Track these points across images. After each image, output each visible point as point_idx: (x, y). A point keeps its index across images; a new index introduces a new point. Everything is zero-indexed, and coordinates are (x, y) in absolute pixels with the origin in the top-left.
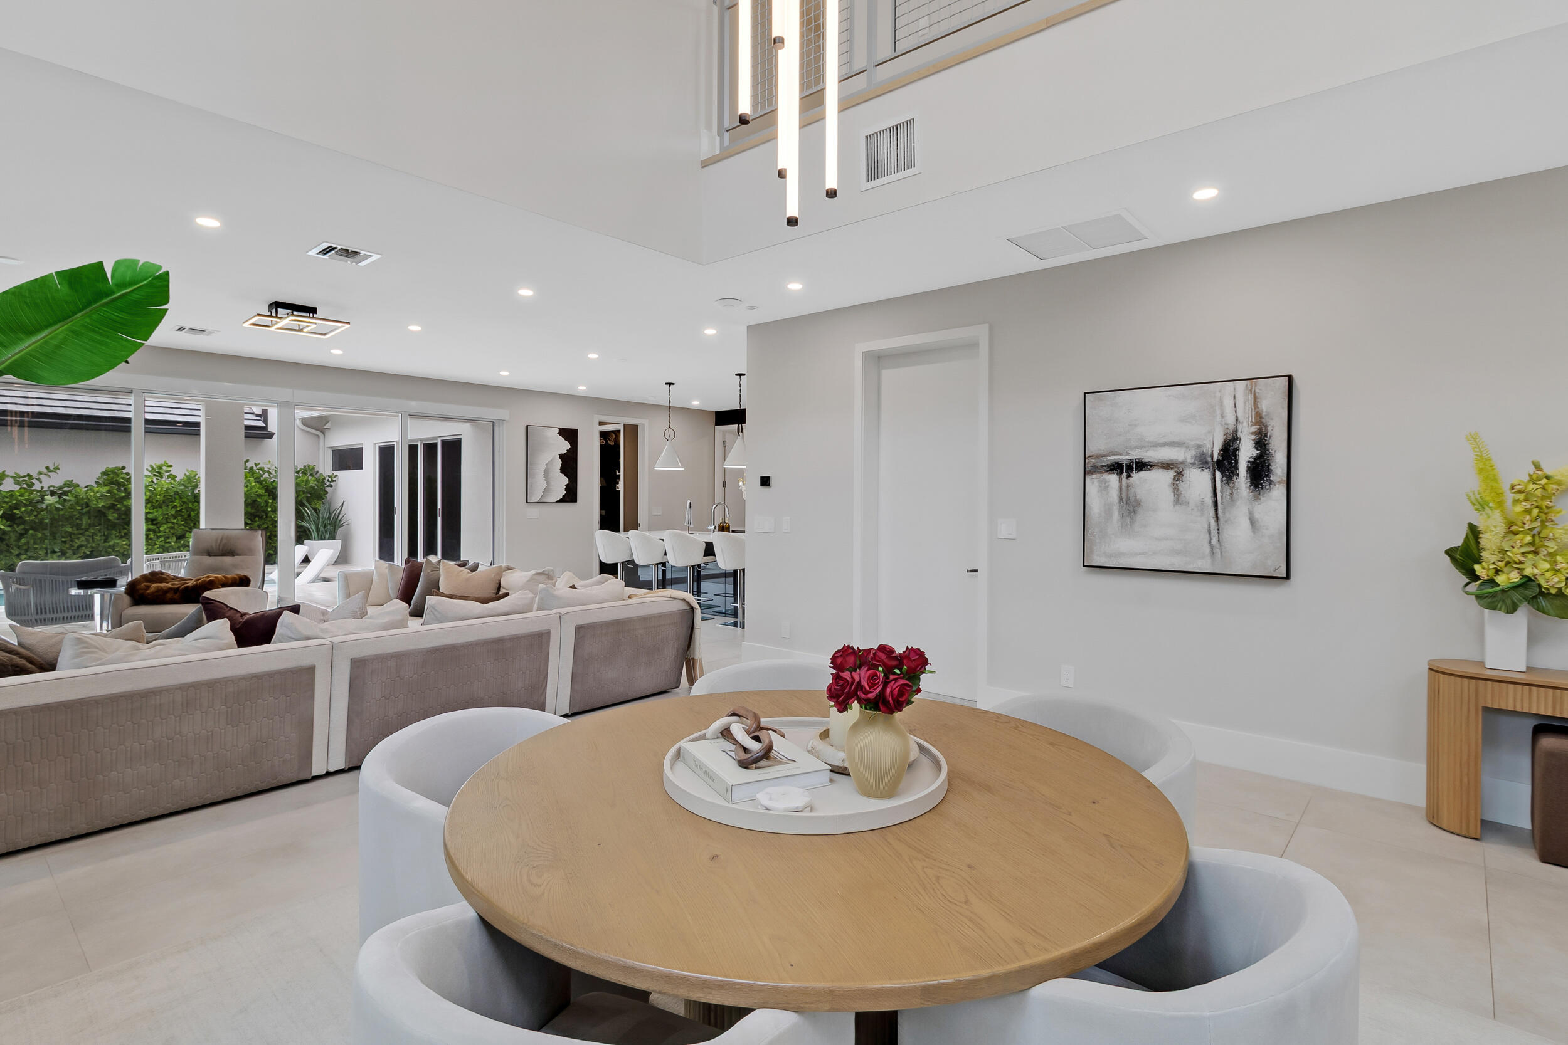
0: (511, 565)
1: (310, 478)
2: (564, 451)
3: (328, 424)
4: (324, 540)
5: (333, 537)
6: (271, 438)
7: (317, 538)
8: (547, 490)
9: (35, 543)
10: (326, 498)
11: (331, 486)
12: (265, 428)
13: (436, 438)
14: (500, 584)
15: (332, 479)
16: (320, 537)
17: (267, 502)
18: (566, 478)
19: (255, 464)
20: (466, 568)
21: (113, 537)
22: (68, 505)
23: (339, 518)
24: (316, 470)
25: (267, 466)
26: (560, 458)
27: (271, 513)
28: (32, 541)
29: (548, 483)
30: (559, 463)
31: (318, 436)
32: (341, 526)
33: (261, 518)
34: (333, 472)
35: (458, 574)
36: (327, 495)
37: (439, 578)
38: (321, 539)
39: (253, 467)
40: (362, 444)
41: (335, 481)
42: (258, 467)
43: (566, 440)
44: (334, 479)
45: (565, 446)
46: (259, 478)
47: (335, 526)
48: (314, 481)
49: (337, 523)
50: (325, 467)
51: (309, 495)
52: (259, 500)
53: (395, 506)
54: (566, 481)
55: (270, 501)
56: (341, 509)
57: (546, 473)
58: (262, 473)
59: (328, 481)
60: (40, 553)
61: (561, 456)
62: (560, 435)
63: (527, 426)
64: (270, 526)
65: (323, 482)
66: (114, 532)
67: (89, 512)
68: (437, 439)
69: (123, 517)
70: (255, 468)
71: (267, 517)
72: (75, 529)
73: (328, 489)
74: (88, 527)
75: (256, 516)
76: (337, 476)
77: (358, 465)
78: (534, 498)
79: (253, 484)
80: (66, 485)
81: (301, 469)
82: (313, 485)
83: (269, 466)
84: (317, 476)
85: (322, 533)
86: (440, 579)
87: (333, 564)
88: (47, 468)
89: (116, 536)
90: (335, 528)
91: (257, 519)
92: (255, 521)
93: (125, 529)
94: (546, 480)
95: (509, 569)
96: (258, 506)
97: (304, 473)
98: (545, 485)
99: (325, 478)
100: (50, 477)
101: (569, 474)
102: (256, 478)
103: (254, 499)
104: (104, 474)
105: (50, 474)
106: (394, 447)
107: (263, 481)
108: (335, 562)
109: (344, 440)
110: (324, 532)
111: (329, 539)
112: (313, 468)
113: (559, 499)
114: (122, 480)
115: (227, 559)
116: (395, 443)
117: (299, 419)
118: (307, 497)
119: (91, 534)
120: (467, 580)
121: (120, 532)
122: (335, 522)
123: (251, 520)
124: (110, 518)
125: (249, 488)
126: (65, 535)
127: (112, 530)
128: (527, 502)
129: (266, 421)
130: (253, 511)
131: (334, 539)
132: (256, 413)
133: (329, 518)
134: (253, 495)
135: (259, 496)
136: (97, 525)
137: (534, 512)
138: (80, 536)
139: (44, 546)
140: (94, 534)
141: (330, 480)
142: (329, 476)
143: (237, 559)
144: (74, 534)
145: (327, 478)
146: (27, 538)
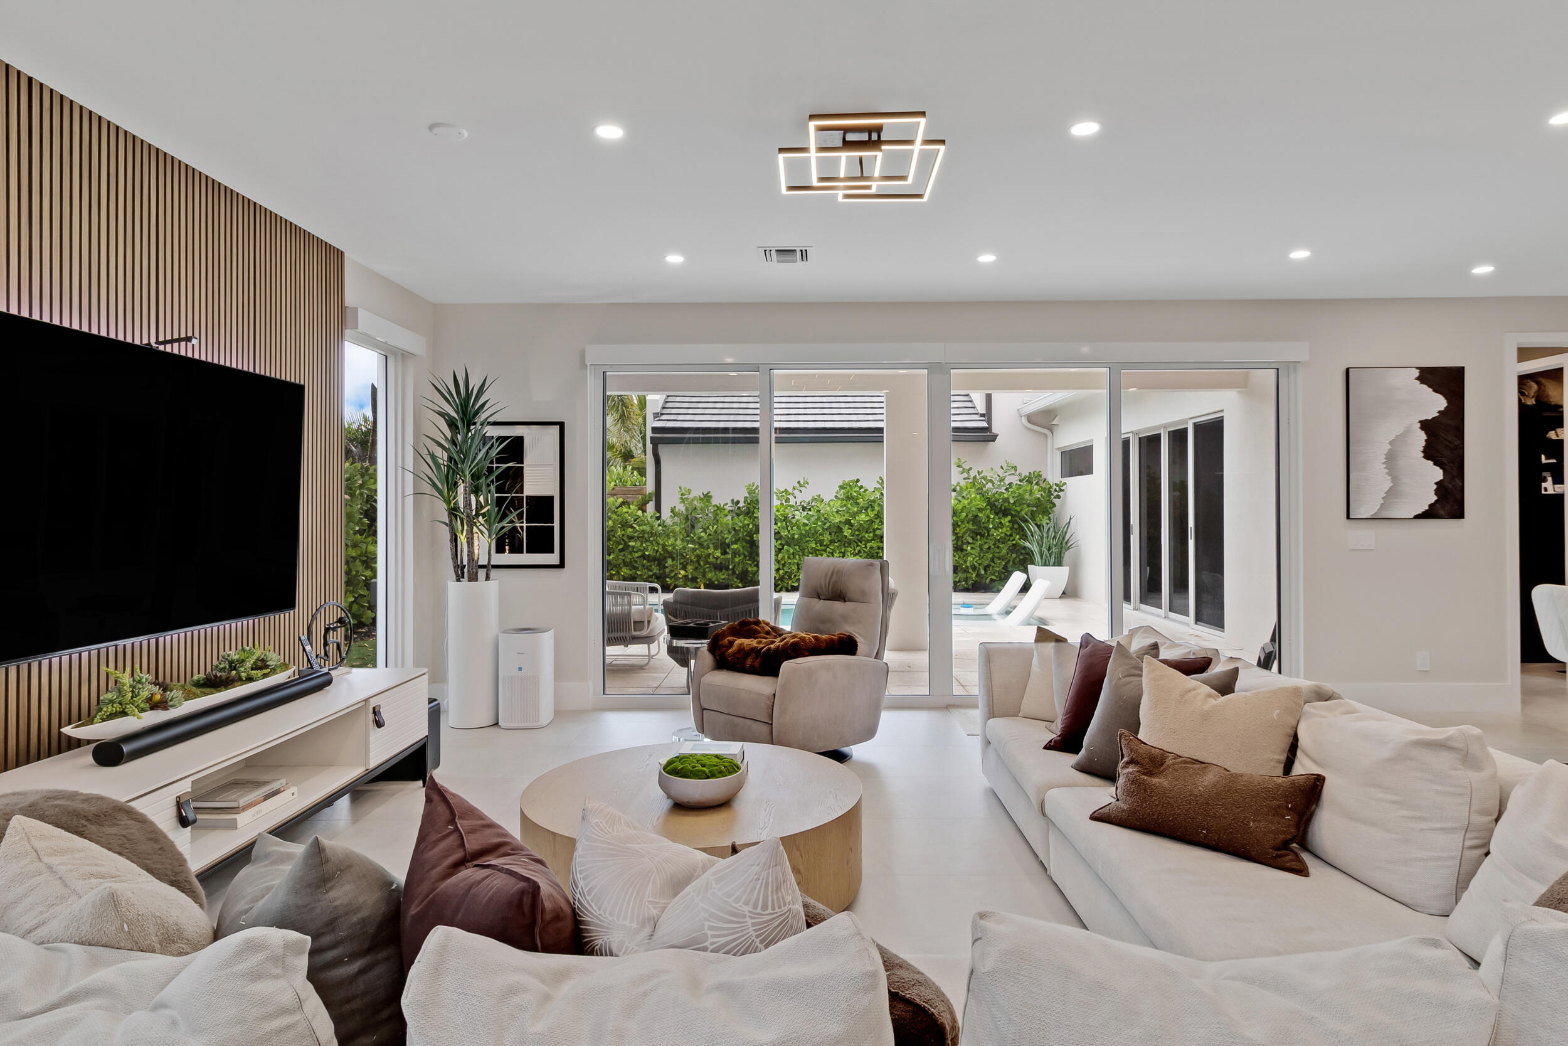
0: (1328, 686)
1: (1036, 487)
2: (1431, 414)
3: (1055, 420)
4: (1049, 566)
5: (1059, 563)
6: (994, 441)
7: (1040, 564)
8: (1391, 495)
9: (789, 558)
10: (1054, 512)
11: (1058, 497)
12: (987, 429)
13: (1185, 421)
14: (1296, 738)
15: (1060, 488)
16: (1044, 561)
17: (988, 517)
18: (1438, 468)
19: (978, 472)
20: (1205, 682)
21: (849, 554)
22: (813, 519)
23: (1067, 538)
24: (1043, 477)
25: (990, 474)
26: (1422, 428)
27: (993, 530)
28: (786, 557)
29: (1395, 479)
30: (1421, 438)
31: (1046, 435)
32: (1069, 548)
33: (982, 536)
34: (1062, 479)
35: (1182, 696)
36: (1054, 509)
37: (1140, 697)
38: (1045, 565)
39: (976, 476)
40: (1092, 440)
41: (1063, 490)
42: (981, 475)
43: (1435, 391)
44: (1062, 488)
45: (1435, 404)
46: (982, 489)
47: (1062, 548)
48: (1039, 491)
49: (1064, 544)
50: (1053, 474)
51: (1035, 509)
52: (980, 515)
53: (1131, 523)
54: (1438, 474)
55: (992, 516)
56: (1068, 528)
57: (1391, 459)
58: (985, 483)
59: (1056, 490)
60: (793, 568)
61: (1425, 425)
62: (1422, 382)
63: (1348, 370)
64: (993, 547)
65: (1050, 492)
66: (849, 549)
67: (829, 527)
68: (1187, 423)
69: (857, 533)
70: (978, 477)
71: (989, 535)
72: (818, 545)
73: (1056, 501)
74: (828, 543)
75: (977, 534)
76: (1065, 484)
77: (1089, 470)
78: (1362, 510)
79: (973, 496)
80: (814, 499)
81: (1025, 477)
82: (1039, 496)
83: (991, 474)
84: (1043, 485)
85: (1047, 557)
86: (1142, 701)
87: (1060, 598)
88: (799, 482)
89: (851, 554)
90: (1061, 551)
91: (979, 537)
92: (977, 540)
93: (858, 546)
94: (1388, 474)
95: (1323, 696)
96: (980, 522)
97: (1030, 482)
98: (1388, 484)
99: (1051, 487)
100: (801, 491)
101: (1444, 460)
102: (978, 488)
103: (976, 514)
104: (841, 487)
105: (801, 488)
106: (1129, 440)
107: (986, 492)
108: (1064, 593)
109: (1070, 437)
110: (1048, 555)
111: (1054, 565)
112: (1040, 476)
113: (1420, 512)
114: (855, 494)
115: (838, 606)
116: (1130, 435)
117: (1025, 416)
118: (1032, 510)
119: (831, 551)
120: (1206, 717)
121: (854, 549)
122: (1062, 544)
123: (973, 539)
124: (845, 534)
125: (969, 500)
126: (811, 551)
127: (848, 547)
128: (1348, 517)
129: (989, 422)
130: (975, 527)
131: (1061, 566)
132: (980, 412)
133: (1055, 537)
134: (973, 509)
135: (980, 510)
136: (836, 541)
137: (1364, 536)
138: (823, 552)
139: (796, 561)
140: (834, 551)
141: (1057, 489)
142: (1056, 485)
143: (849, 605)
144: (818, 550)
145: (1055, 487)
146: (783, 553)
